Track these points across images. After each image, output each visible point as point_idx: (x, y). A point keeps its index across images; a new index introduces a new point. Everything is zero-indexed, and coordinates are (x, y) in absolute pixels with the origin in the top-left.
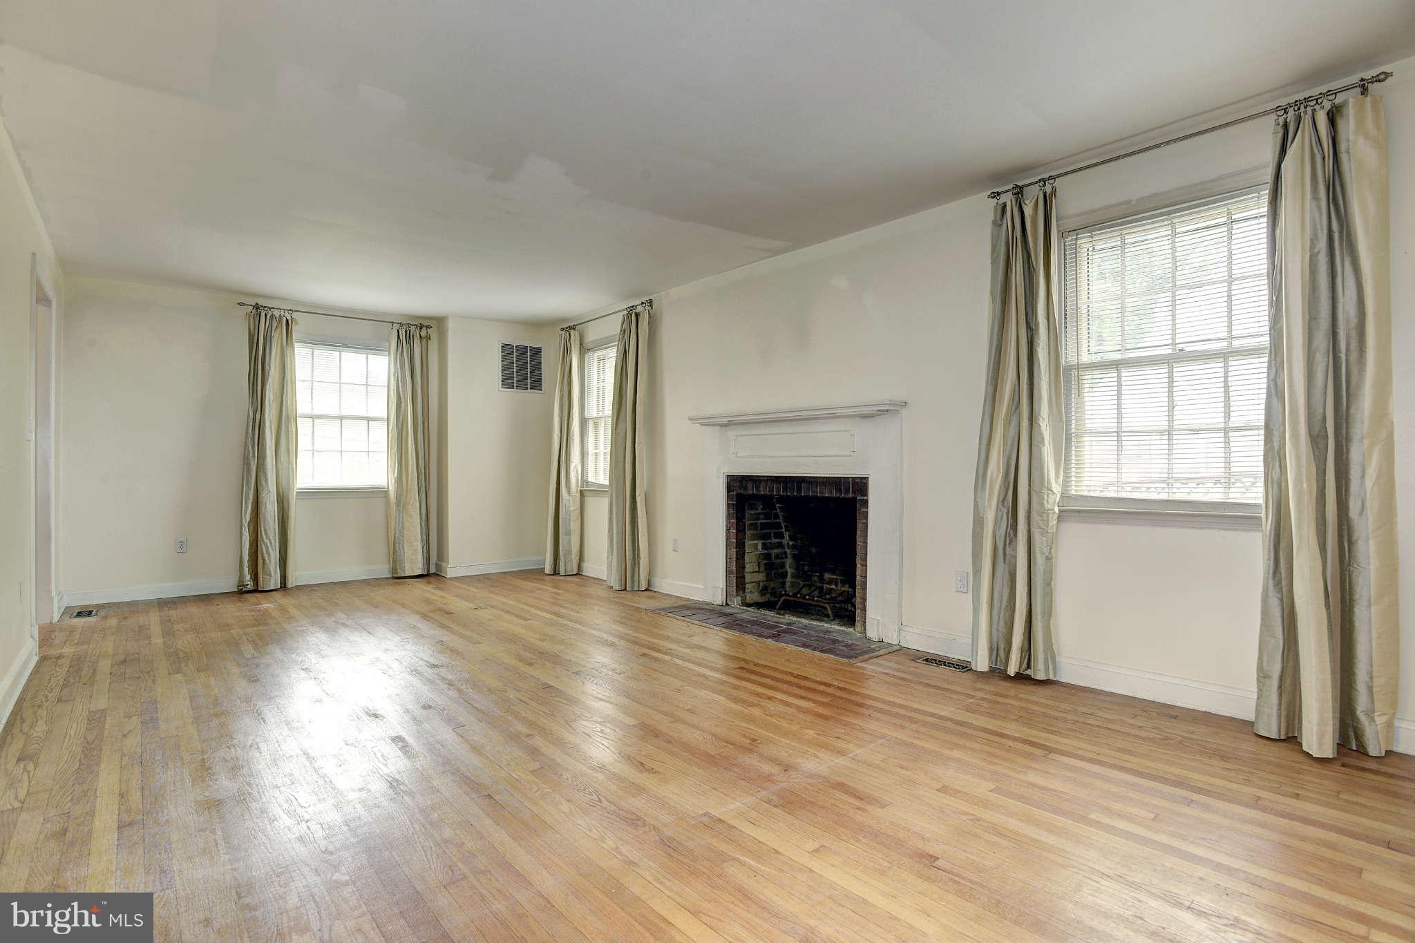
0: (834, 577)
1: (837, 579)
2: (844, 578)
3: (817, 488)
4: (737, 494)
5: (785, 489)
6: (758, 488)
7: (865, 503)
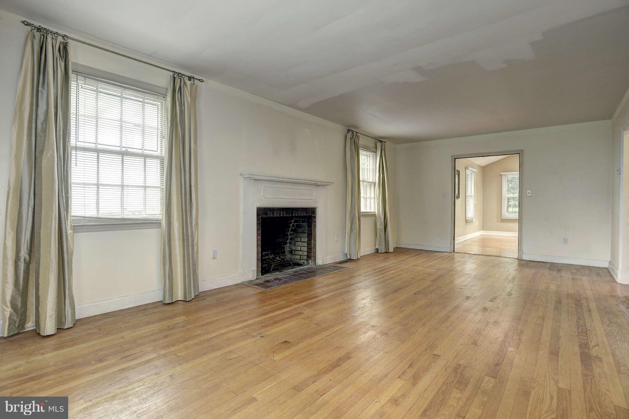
0: (267, 252)
1: (268, 253)
2: (271, 252)
3: (299, 212)
4: (262, 217)
5: (286, 214)
6: (273, 214)
7: (315, 217)
